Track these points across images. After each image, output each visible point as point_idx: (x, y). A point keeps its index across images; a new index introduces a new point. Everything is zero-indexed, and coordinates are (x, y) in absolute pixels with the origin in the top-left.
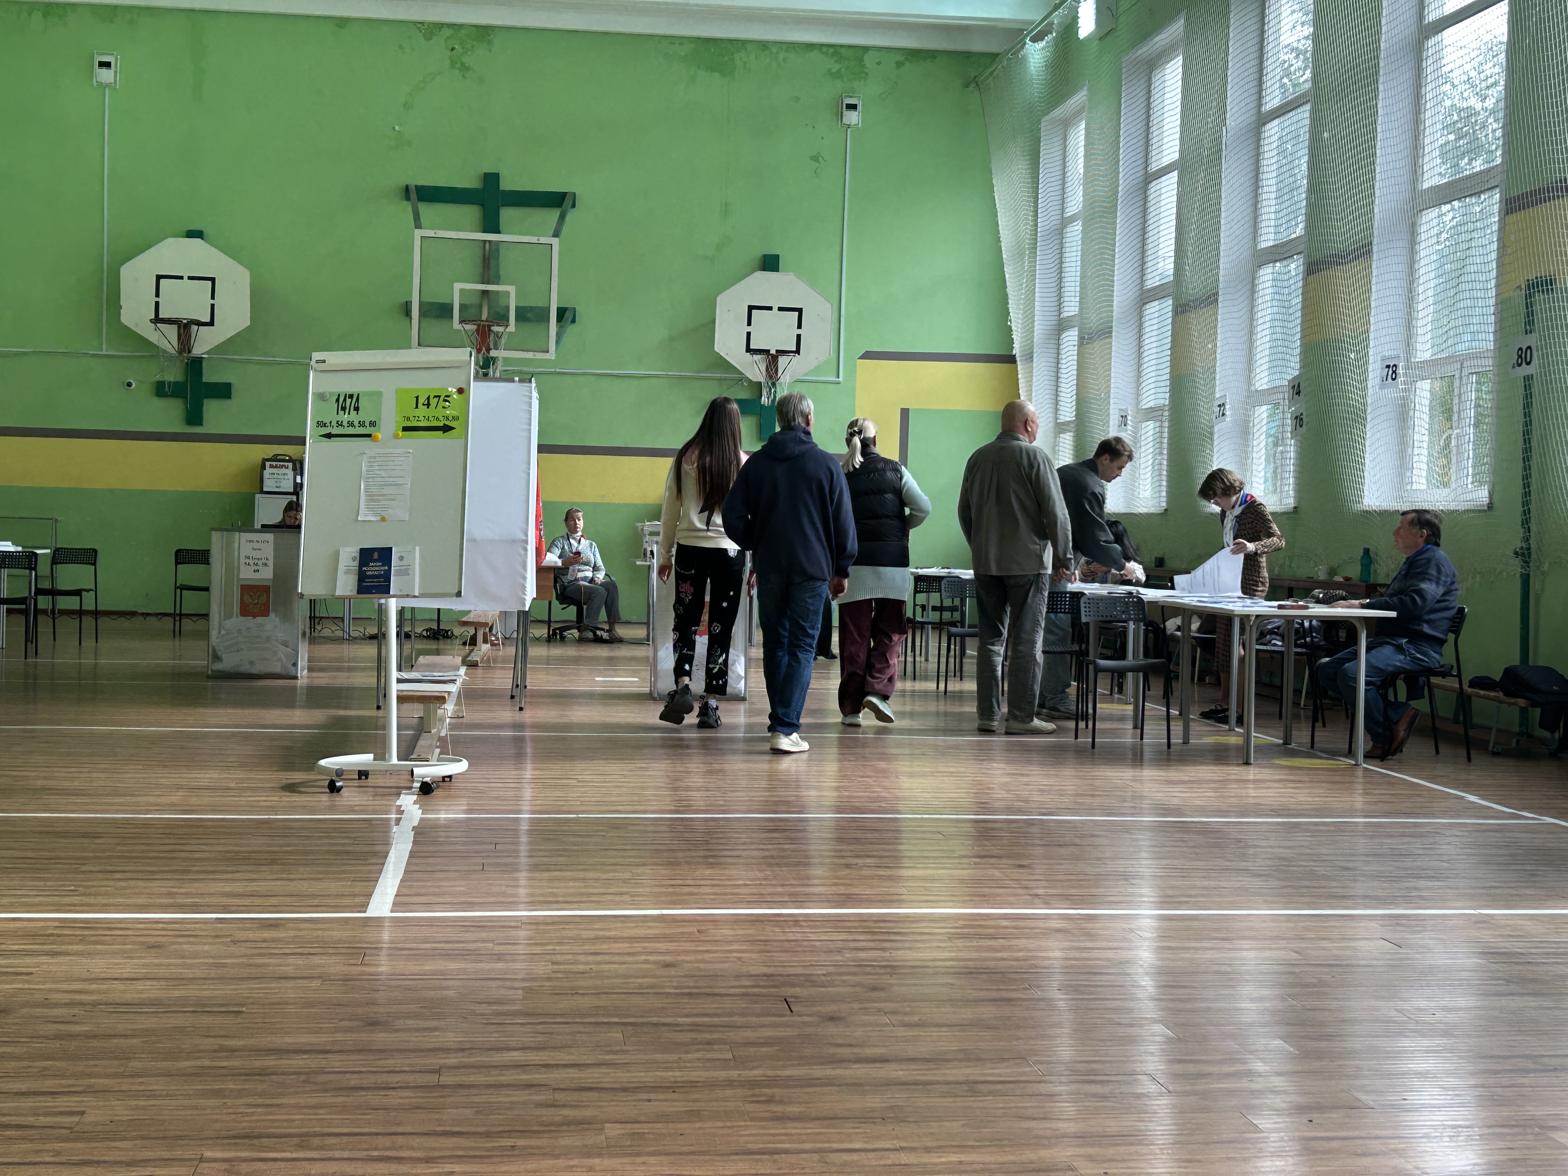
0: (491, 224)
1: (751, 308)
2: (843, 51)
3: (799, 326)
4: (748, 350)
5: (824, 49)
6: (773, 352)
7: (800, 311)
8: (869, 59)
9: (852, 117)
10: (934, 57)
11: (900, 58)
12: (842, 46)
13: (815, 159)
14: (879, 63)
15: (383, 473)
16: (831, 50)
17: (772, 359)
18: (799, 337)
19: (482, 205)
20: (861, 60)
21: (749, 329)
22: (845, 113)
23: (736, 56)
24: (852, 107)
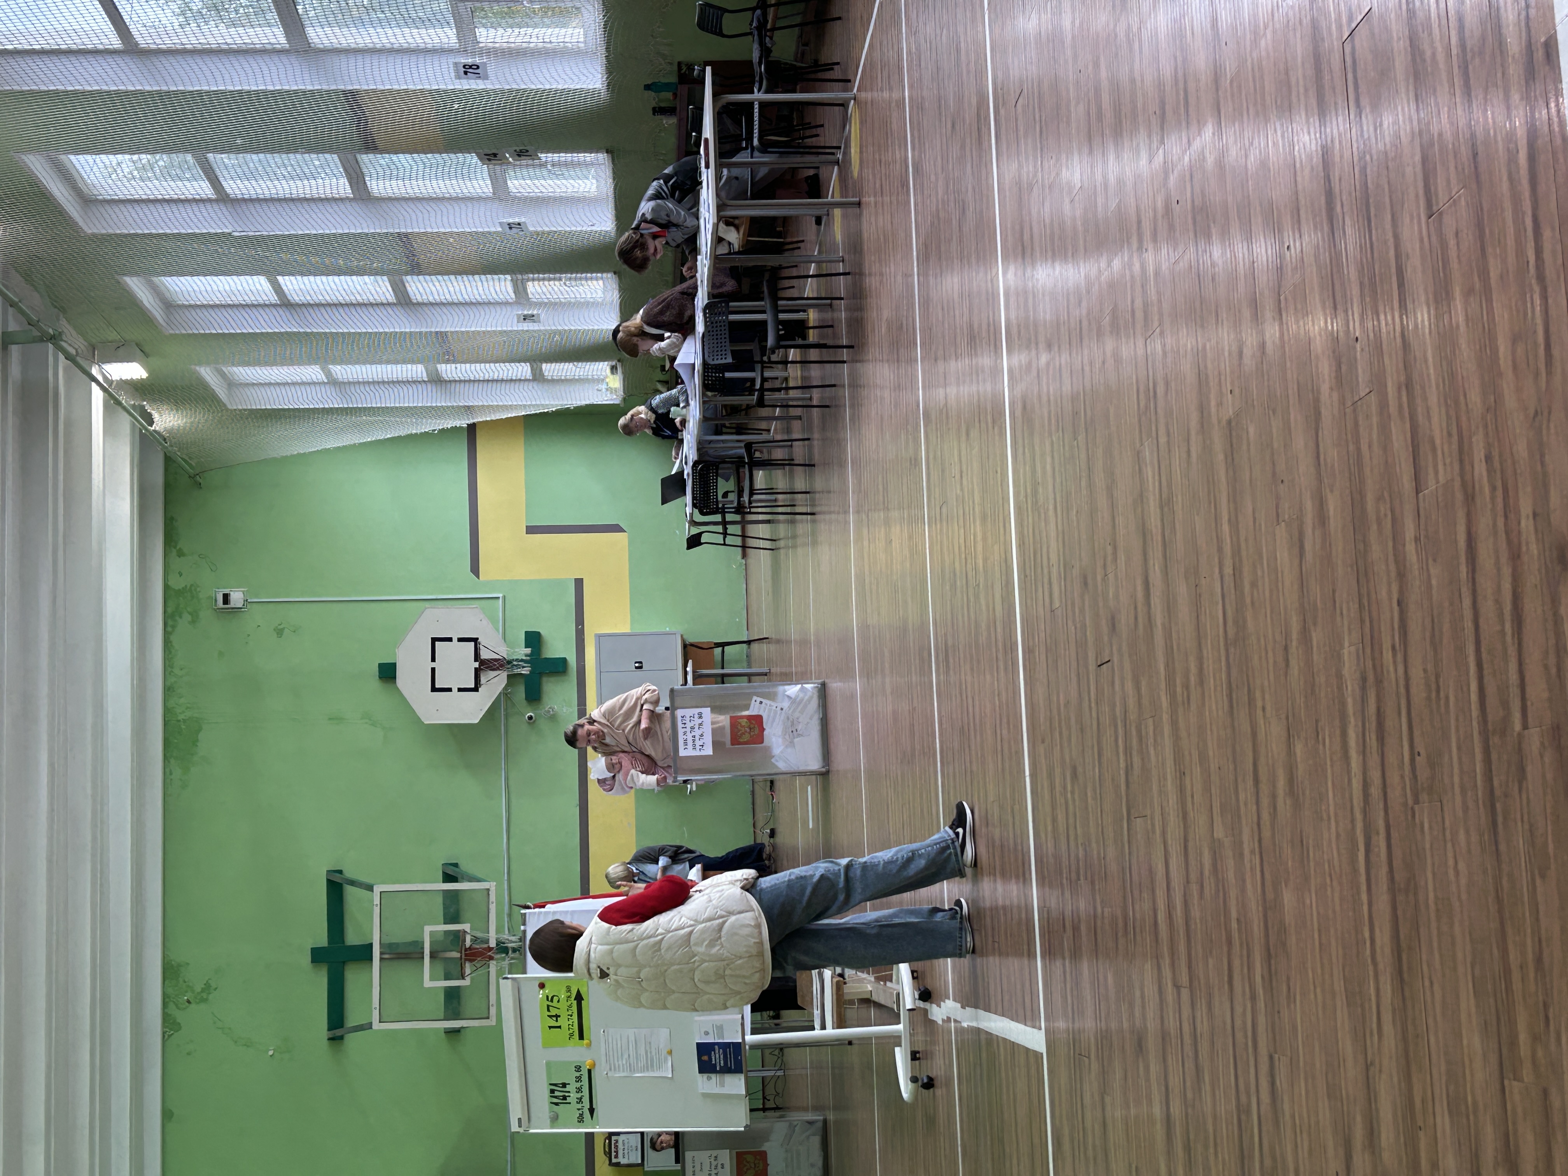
0: (364, 953)
1: (434, 689)
2: (169, 610)
3: (450, 640)
4: (476, 689)
5: (169, 629)
6: (477, 665)
7: (434, 640)
8: (177, 583)
9: (236, 598)
10: (172, 519)
11: (174, 552)
12: (165, 612)
13: (280, 632)
14: (181, 574)
15: (626, 1055)
16: (170, 623)
17: (484, 665)
18: (460, 640)
19: (344, 963)
20: (180, 593)
21: (455, 690)
22: (232, 605)
23: (181, 717)
24: (226, 598)
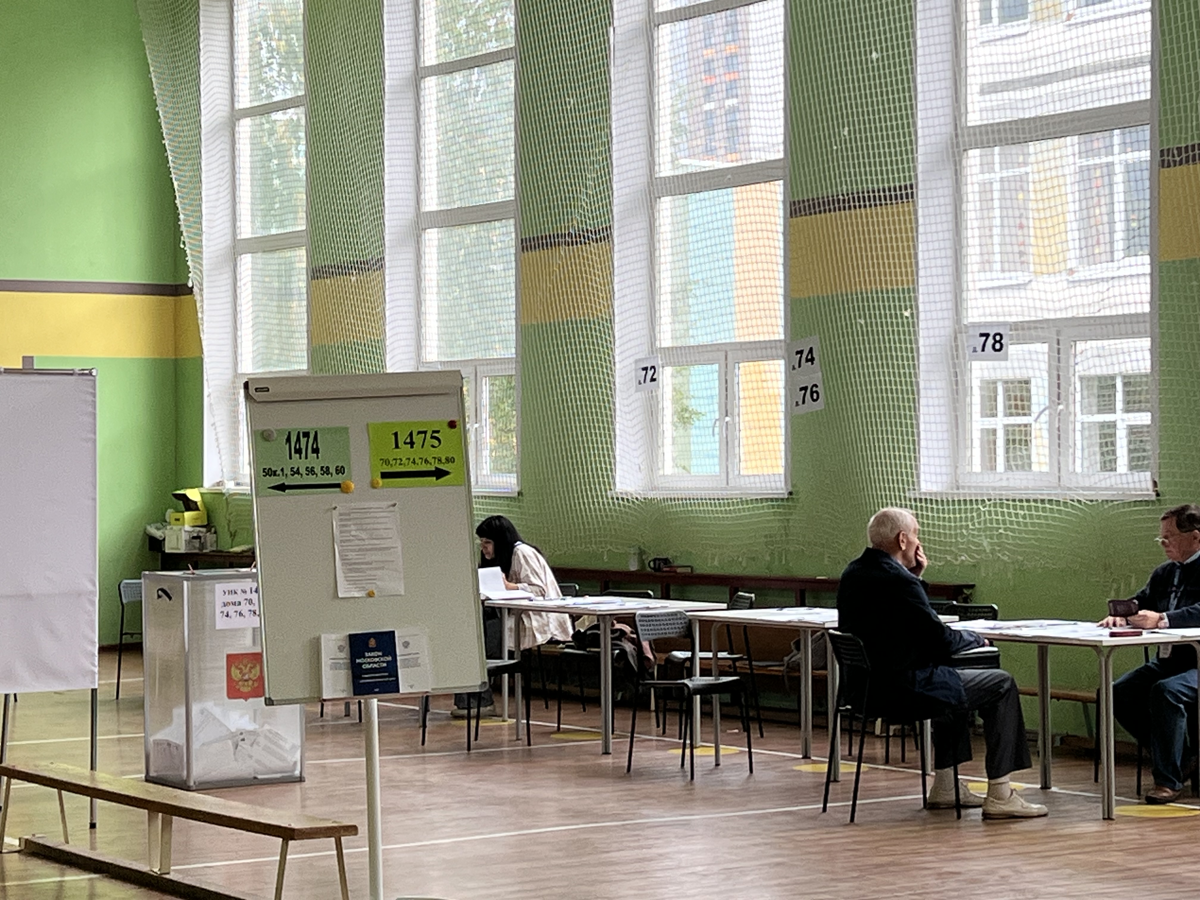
15: (363, 535)
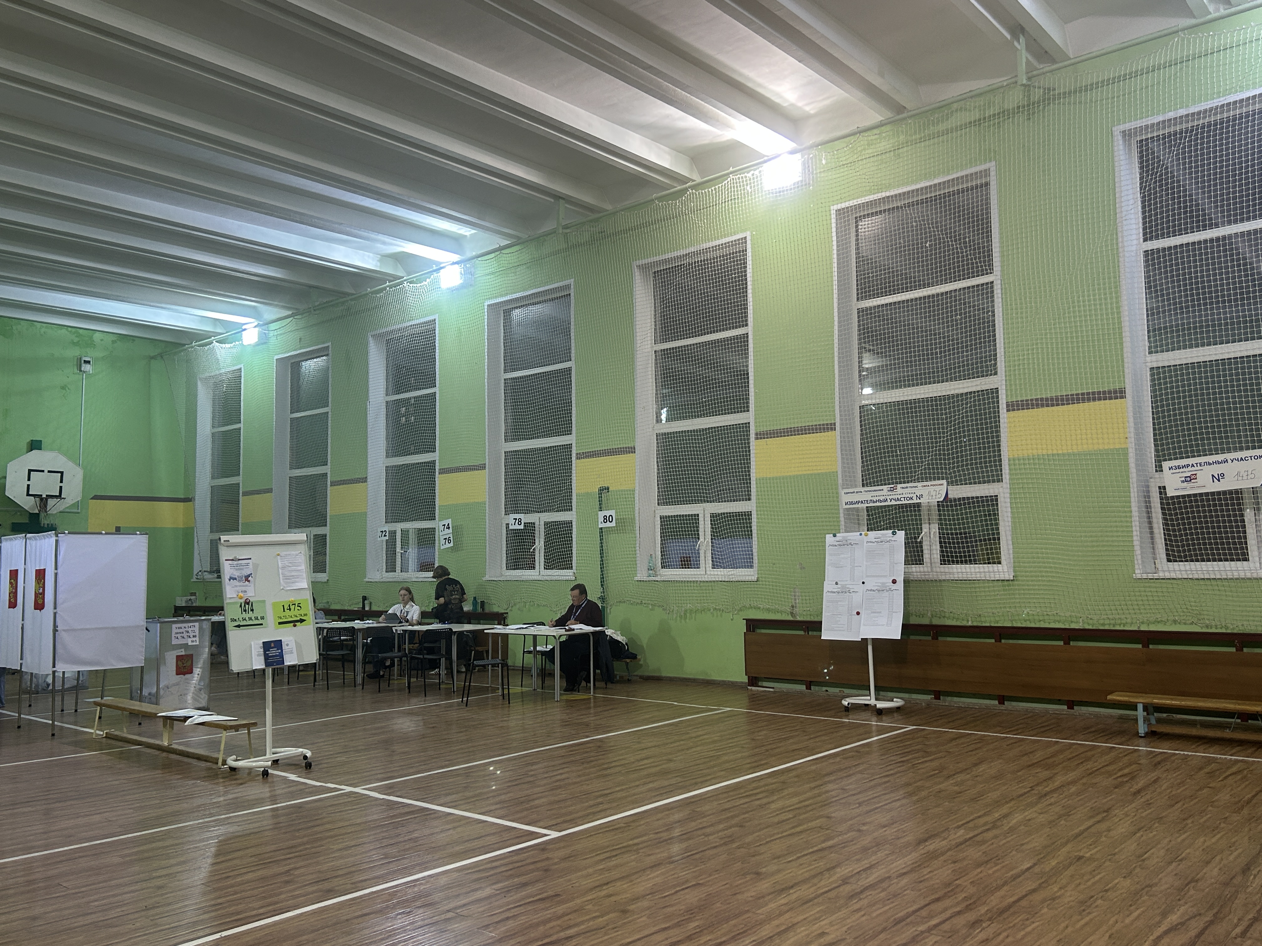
1: (30, 471)
2: (81, 331)
3: (61, 482)
4: (28, 495)
5: (70, 329)
6: (44, 496)
7: (62, 473)
8: (96, 337)
9: (87, 368)
10: (134, 340)
11: (114, 338)
12: (80, 329)
13: (63, 388)
14: (102, 340)
16: (74, 330)
17: (43, 501)
18: (61, 487)
20: (91, 337)
21: (29, 483)
22: (83, 365)
23: (14, 328)
24: (88, 362)
